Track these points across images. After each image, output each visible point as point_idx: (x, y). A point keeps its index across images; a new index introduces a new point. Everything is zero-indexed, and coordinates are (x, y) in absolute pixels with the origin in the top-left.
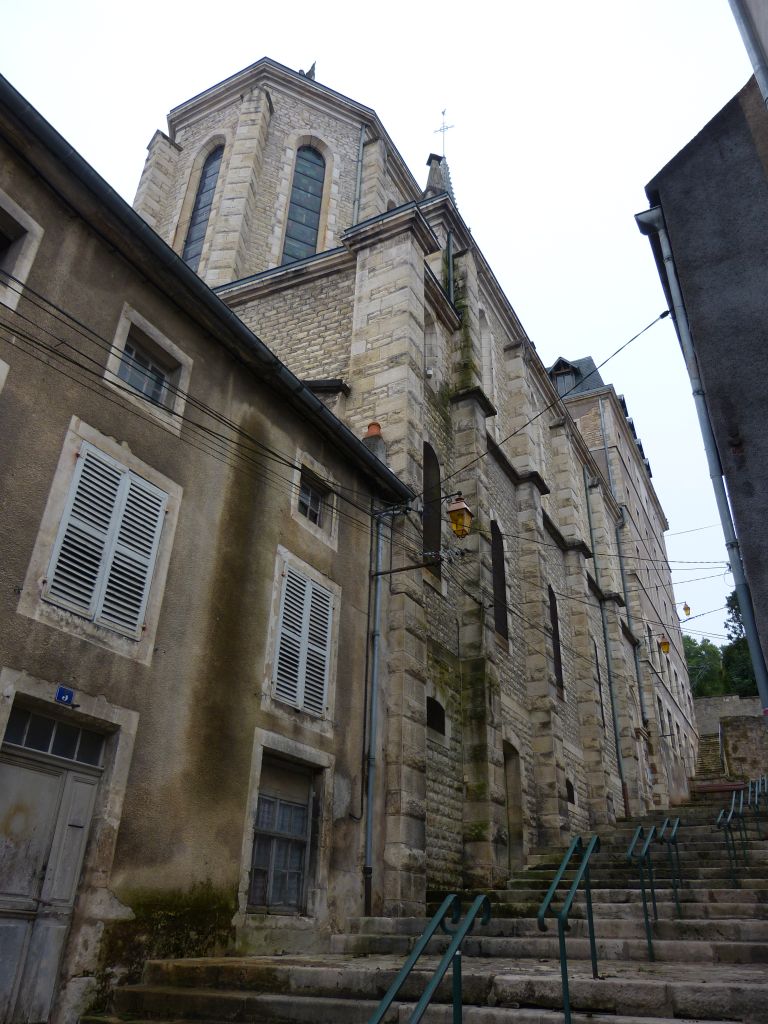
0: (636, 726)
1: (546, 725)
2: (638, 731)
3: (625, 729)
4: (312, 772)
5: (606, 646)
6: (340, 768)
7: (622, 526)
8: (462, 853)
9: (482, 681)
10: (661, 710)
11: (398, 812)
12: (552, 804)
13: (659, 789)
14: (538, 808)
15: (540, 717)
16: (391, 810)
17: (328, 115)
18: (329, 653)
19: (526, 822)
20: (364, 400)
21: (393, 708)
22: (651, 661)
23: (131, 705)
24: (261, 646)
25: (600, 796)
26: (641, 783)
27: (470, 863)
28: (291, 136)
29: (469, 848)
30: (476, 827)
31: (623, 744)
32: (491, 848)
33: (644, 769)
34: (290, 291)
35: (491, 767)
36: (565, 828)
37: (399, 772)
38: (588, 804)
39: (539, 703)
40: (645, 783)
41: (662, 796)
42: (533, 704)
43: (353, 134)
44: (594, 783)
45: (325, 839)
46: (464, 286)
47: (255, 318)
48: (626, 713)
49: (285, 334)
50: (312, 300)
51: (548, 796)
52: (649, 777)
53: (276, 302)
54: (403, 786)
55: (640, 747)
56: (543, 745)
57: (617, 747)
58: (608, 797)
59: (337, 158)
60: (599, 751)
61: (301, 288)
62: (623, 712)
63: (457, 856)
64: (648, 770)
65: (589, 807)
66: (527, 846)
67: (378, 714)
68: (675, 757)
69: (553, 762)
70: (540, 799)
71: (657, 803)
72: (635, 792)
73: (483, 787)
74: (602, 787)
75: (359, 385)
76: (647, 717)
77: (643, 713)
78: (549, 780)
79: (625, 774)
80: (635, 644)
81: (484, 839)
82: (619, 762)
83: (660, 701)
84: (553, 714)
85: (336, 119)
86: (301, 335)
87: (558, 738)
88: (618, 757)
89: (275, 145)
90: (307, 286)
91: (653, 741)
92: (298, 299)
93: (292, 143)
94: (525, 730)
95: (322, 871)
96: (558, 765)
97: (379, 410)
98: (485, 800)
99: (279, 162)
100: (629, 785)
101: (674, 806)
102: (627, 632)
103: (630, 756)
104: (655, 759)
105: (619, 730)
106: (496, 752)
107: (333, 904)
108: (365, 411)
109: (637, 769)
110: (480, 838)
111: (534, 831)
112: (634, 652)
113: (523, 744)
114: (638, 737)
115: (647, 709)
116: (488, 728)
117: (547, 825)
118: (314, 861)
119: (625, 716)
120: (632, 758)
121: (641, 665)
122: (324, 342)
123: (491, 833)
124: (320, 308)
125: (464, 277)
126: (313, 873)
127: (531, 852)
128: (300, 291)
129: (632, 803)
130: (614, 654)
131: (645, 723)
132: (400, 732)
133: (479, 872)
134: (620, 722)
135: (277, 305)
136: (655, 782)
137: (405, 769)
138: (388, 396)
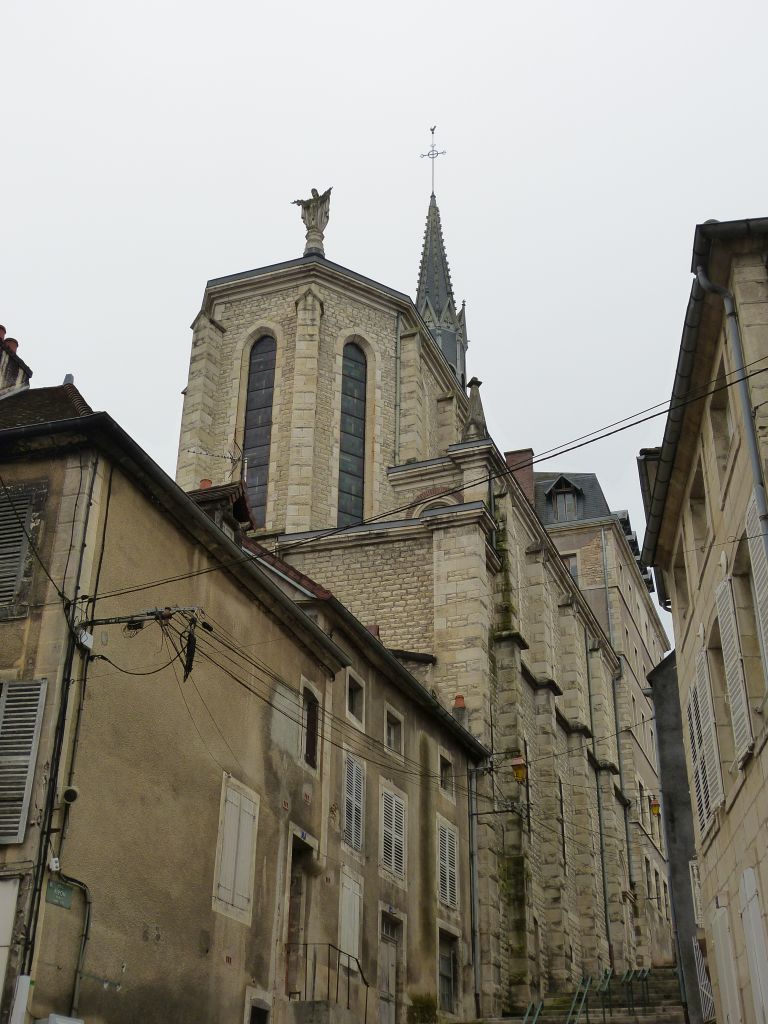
0: (624, 890)
1: (557, 900)
2: (625, 895)
3: (613, 895)
4: (454, 939)
5: (599, 815)
6: (464, 936)
7: (620, 677)
8: (509, 992)
9: (521, 873)
10: (648, 870)
11: (489, 963)
12: (560, 961)
13: (641, 951)
14: (550, 964)
15: (552, 893)
16: (485, 961)
17: (368, 306)
18: (456, 870)
19: (542, 974)
20: (447, 670)
21: (483, 900)
22: (641, 822)
23: (405, 912)
24: (435, 873)
25: (592, 956)
26: (625, 945)
27: (515, 999)
28: (339, 338)
29: (513, 989)
30: (519, 975)
31: (611, 910)
32: (529, 990)
33: (629, 931)
34: (371, 548)
35: (528, 934)
36: (569, 980)
37: (489, 939)
38: (583, 963)
39: (551, 882)
40: (630, 946)
41: (645, 958)
42: (546, 883)
43: (391, 324)
44: (588, 945)
45: (461, 977)
46: (504, 529)
47: (341, 568)
48: (616, 880)
49: (371, 590)
50: (392, 561)
51: (557, 955)
52: (633, 938)
53: (358, 554)
54: (491, 947)
55: (627, 910)
56: (554, 915)
57: (606, 912)
58: (599, 957)
59: (378, 356)
60: (592, 918)
61: (381, 546)
62: (612, 879)
63: (507, 994)
64: (633, 932)
65: (583, 966)
66: (543, 992)
67: (477, 905)
68: (660, 918)
69: (561, 928)
70: (552, 957)
71: (640, 964)
72: (621, 953)
73: (522, 949)
74: (594, 949)
75: (444, 657)
76: (634, 879)
77: (630, 876)
78: (558, 943)
79: (612, 936)
80: (626, 805)
81: (524, 983)
82: (607, 926)
83: (647, 862)
84: (562, 891)
85: (375, 309)
86: (385, 594)
87: (565, 910)
88: (606, 921)
89: (327, 352)
90: (386, 546)
91: (639, 904)
92: (379, 557)
93: (339, 347)
94: (541, 903)
95: (461, 994)
96: (565, 932)
97: (461, 682)
98: (525, 957)
99: (331, 371)
100: (615, 947)
101: (656, 967)
102: (619, 795)
103: (617, 920)
104: (640, 922)
105: (609, 895)
106: (530, 924)
107: (465, 1011)
108: (449, 680)
109: (624, 933)
110: (521, 982)
111: (547, 982)
112: (625, 814)
113: (540, 915)
114: (625, 900)
115: (634, 872)
116: (526, 907)
117: (556, 977)
118: (456, 988)
119: (614, 882)
120: (619, 923)
121: (631, 827)
122: (407, 604)
123: (528, 979)
124: (399, 571)
125: (504, 520)
126: (457, 995)
127: (546, 996)
128: (381, 549)
129: (617, 963)
130: (606, 823)
131: (632, 885)
132: (488, 915)
133: (521, 1004)
134: (610, 889)
135: (360, 559)
136: (639, 944)
137: (491, 937)
138: (467, 671)
